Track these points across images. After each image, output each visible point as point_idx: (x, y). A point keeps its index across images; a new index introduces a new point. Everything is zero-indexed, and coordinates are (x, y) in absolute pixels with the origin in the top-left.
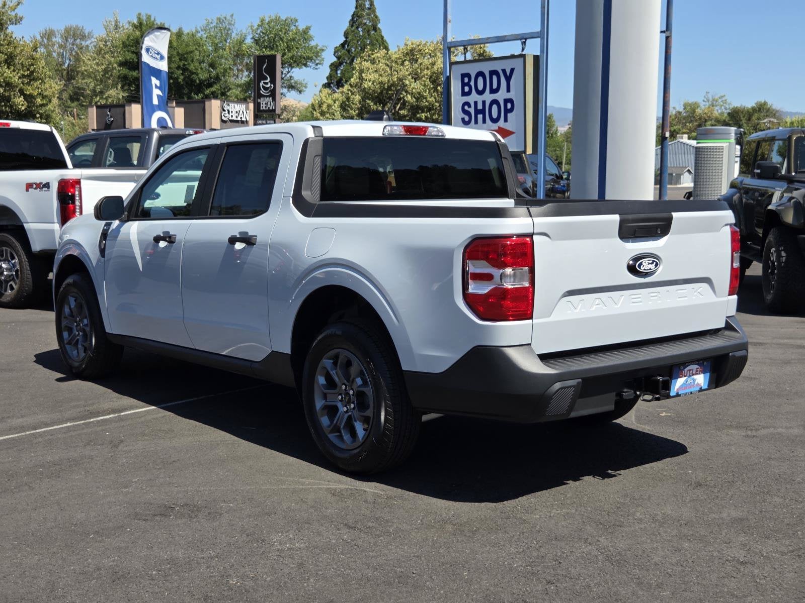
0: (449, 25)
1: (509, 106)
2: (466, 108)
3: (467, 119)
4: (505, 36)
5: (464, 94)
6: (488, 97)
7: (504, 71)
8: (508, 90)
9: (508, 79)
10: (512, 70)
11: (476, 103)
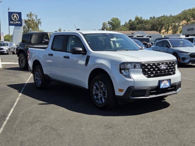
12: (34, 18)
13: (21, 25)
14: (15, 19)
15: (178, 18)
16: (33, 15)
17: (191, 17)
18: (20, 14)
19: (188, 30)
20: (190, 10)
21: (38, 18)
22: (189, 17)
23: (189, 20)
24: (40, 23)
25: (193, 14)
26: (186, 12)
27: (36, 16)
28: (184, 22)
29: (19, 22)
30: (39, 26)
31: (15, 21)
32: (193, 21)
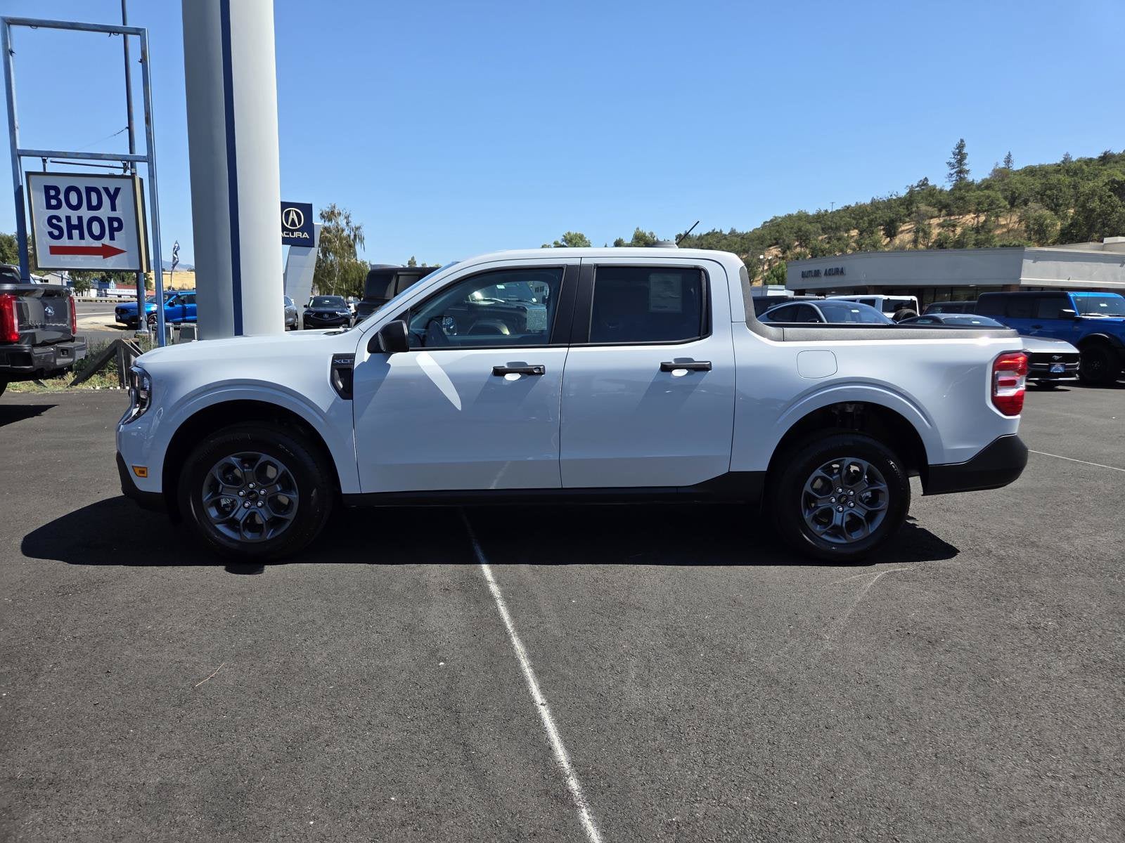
0: (17, 132)
1: (116, 224)
2: (54, 221)
3: (56, 233)
4: (102, 155)
5: (49, 206)
6: (86, 214)
7: (106, 190)
8: (113, 208)
9: (113, 198)
10: (117, 190)
11: (68, 218)
12: (342, 222)
13: (309, 243)
14: (293, 224)
15: (759, 238)
16: (339, 214)
17: (793, 237)
18: (307, 209)
19: (804, 275)
20: (790, 216)
21: (353, 225)
22: (790, 238)
23: (789, 247)
24: (362, 240)
25: (800, 230)
26: (778, 225)
27: (347, 218)
28: (775, 251)
29: (306, 235)
30: (358, 247)
31: (293, 231)
32: (798, 250)
